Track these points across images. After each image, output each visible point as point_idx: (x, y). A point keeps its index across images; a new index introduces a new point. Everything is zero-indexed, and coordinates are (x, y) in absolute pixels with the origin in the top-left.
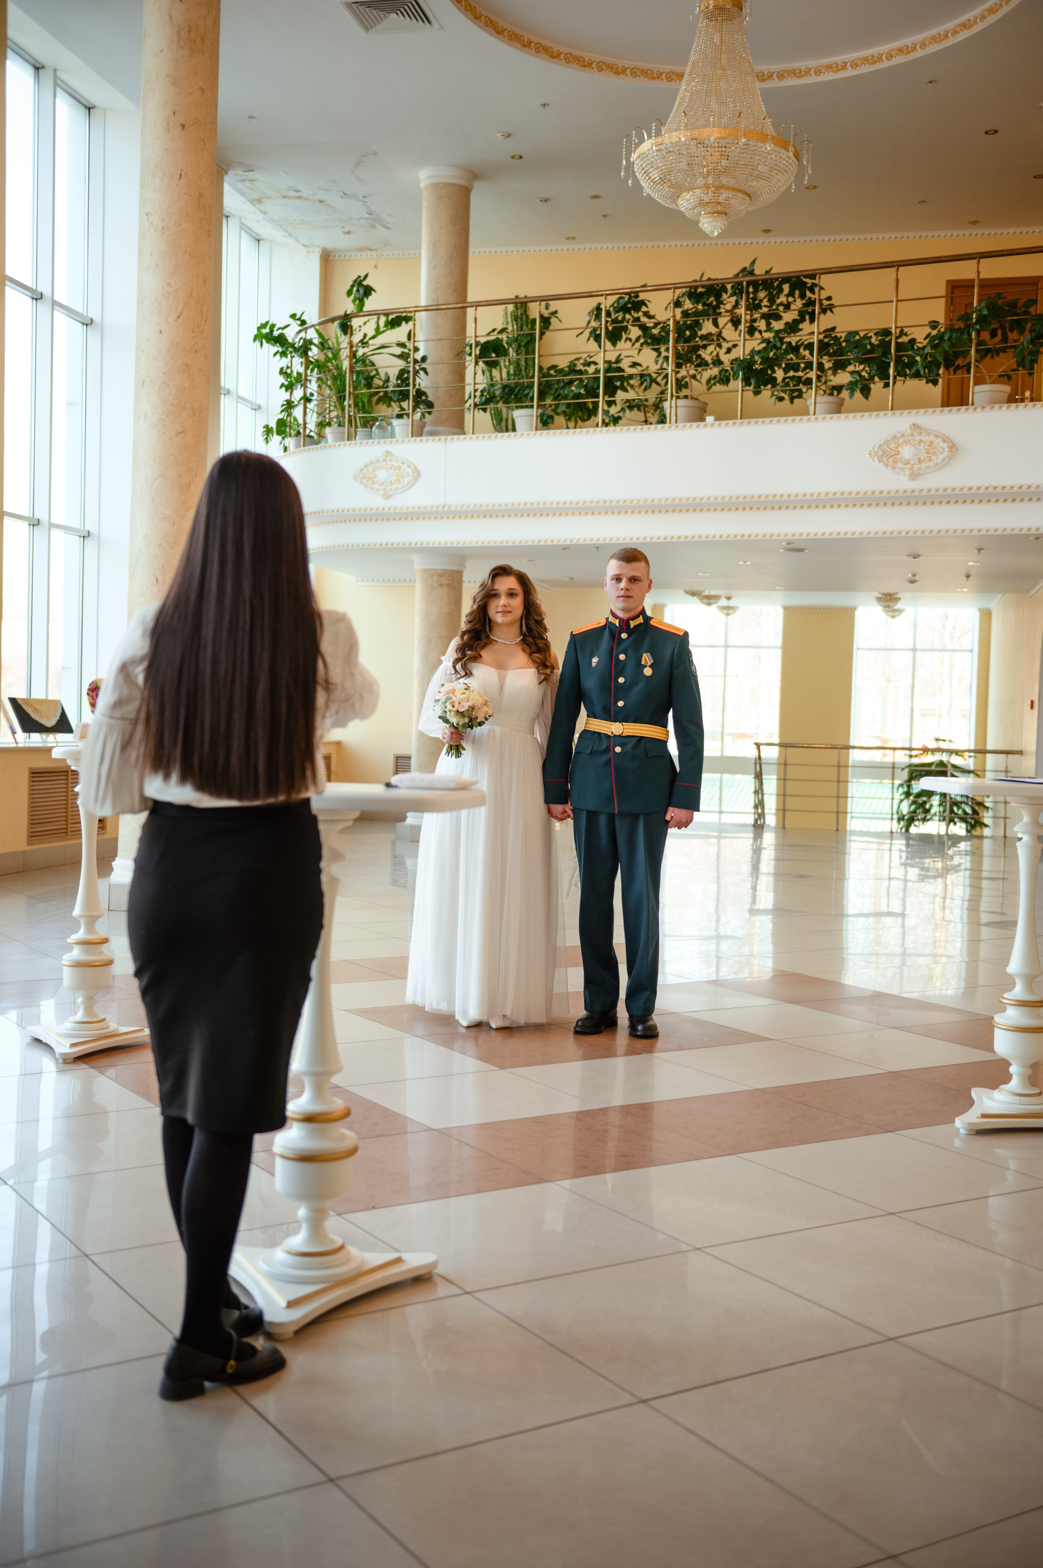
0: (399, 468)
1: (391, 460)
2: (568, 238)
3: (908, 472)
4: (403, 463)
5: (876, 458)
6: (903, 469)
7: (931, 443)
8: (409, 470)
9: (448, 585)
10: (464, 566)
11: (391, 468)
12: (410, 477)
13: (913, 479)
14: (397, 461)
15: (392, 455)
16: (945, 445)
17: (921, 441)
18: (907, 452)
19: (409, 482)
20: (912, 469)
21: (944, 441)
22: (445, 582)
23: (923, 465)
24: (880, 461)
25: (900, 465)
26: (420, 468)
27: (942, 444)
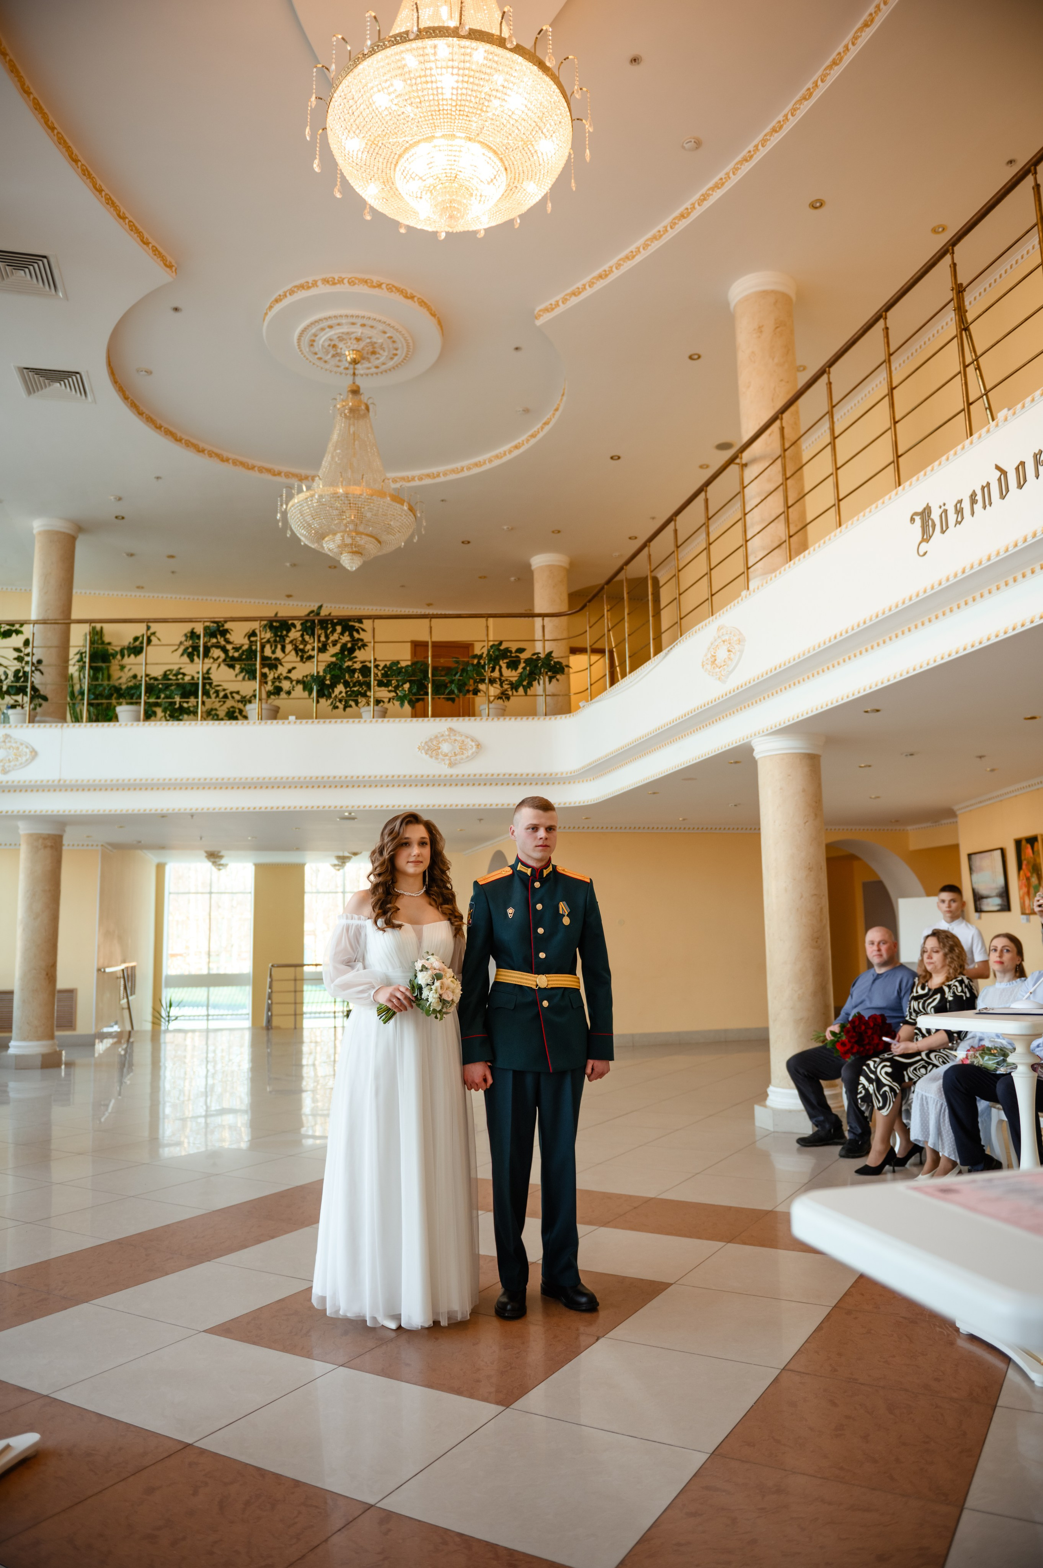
0: (18, 748)
1: (10, 742)
2: (138, 587)
3: (447, 762)
4: (22, 744)
5: (423, 751)
6: (443, 760)
7: (463, 741)
8: (28, 751)
9: (52, 847)
10: (64, 831)
11: (9, 748)
12: (28, 756)
13: (451, 767)
14: (16, 742)
15: (11, 737)
16: (473, 744)
17: (455, 740)
18: (445, 747)
19: (27, 760)
20: (450, 760)
21: (472, 741)
22: (49, 844)
23: (458, 757)
24: (426, 754)
25: (441, 756)
26: (37, 749)
27: (471, 743)
